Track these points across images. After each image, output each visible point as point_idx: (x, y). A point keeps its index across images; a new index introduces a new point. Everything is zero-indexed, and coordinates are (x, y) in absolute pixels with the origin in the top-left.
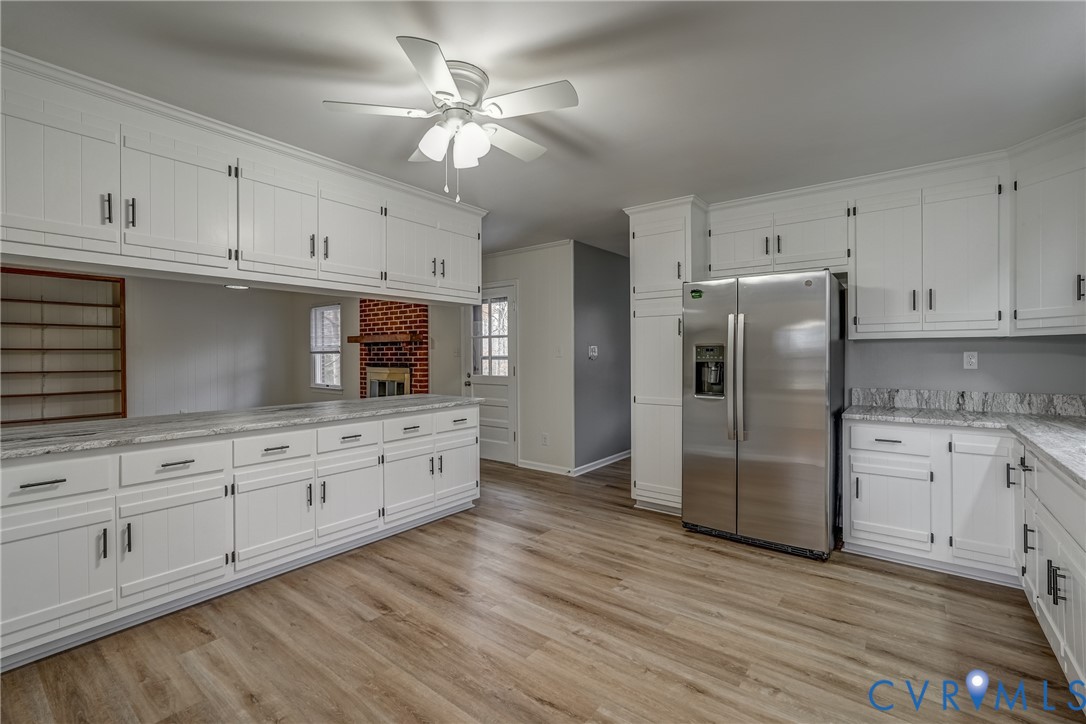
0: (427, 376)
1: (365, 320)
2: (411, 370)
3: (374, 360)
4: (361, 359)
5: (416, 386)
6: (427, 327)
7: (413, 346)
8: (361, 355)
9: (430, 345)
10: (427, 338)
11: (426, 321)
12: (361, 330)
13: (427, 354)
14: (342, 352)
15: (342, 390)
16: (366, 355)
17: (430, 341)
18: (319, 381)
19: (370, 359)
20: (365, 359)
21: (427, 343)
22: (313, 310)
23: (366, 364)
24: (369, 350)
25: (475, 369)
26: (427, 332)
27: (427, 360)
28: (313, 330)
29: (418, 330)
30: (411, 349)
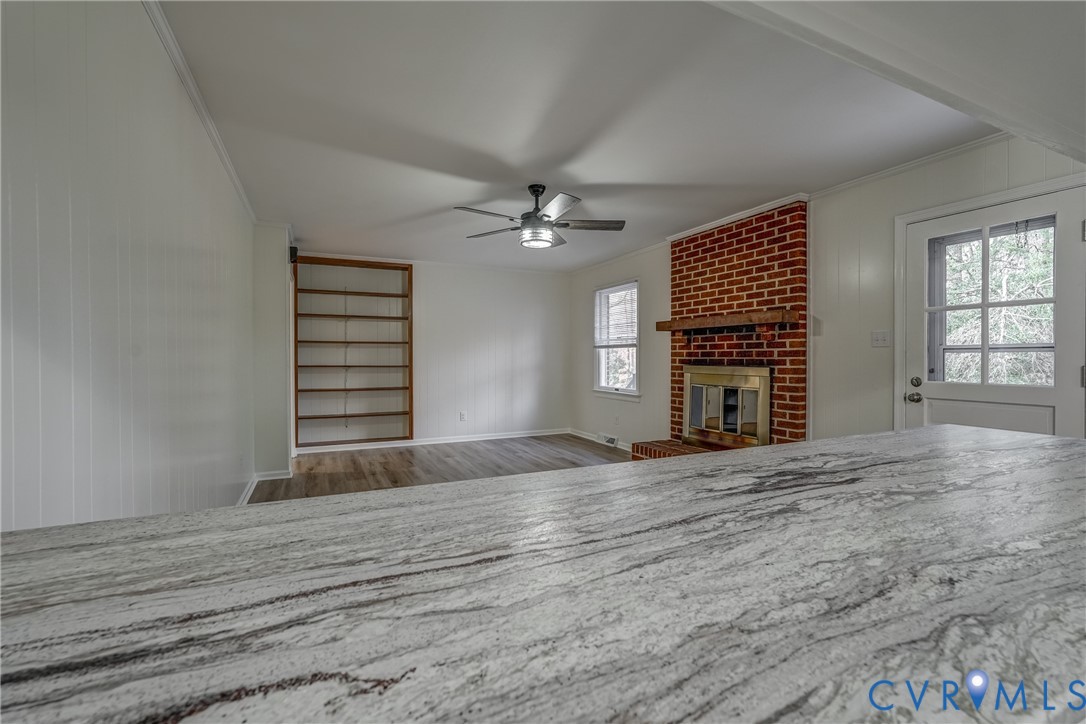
0: (804, 380)
1: (681, 299)
2: (772, 371)
3: (696, 354)
4: (673, 355)
5: (782, 397)
6: (805, 299)
7: (776, 332)
8: (674, 348)
9: (810, 330)
10: (804, 317)
11: (804, 290)
12: (673, 313)
13: (804, 344)
14: (641, 345)
15: (639, 397)
16: (682, 348)
17: (810, 323)
18: (603, 383)
19: (689, 354)
20: (681, 355)
21: (804, 326)
22: (598, 294)
23: (681, 361)
24: (689, 341)
25: (931, 371)
26: (804, 308)
27: (804, 353)
28: (597, 319)
29: (788, 306)
30: (773, 336)
